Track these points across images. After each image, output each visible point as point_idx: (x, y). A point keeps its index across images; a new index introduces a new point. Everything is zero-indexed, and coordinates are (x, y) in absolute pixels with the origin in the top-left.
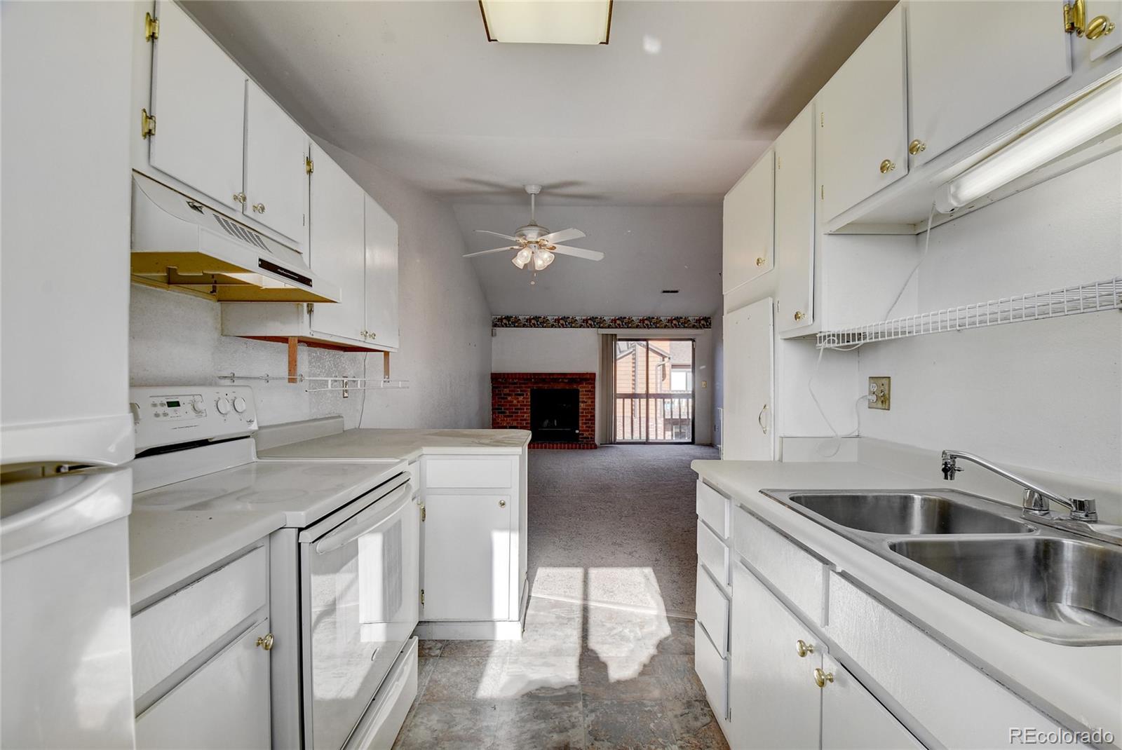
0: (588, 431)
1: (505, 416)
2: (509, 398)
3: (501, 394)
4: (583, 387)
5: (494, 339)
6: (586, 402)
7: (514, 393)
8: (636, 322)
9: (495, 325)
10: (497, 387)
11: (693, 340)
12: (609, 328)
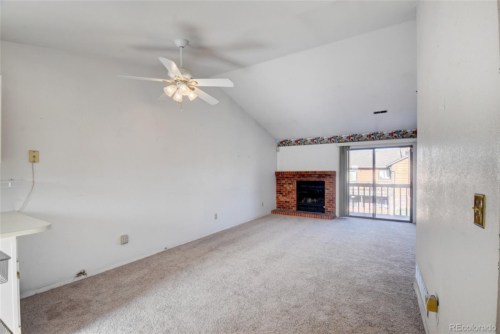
0: (330, 207)
1: (283, 196)
2: (285, 186)
3: (281, 184)
4: (327, 180)
5: (278, 153)
6: (329, 189)
7: (287, 183)
8: (365, 137)
9: (279, 146)
10: (279, 180)
11: (411, 146)
12: (345, 142)
